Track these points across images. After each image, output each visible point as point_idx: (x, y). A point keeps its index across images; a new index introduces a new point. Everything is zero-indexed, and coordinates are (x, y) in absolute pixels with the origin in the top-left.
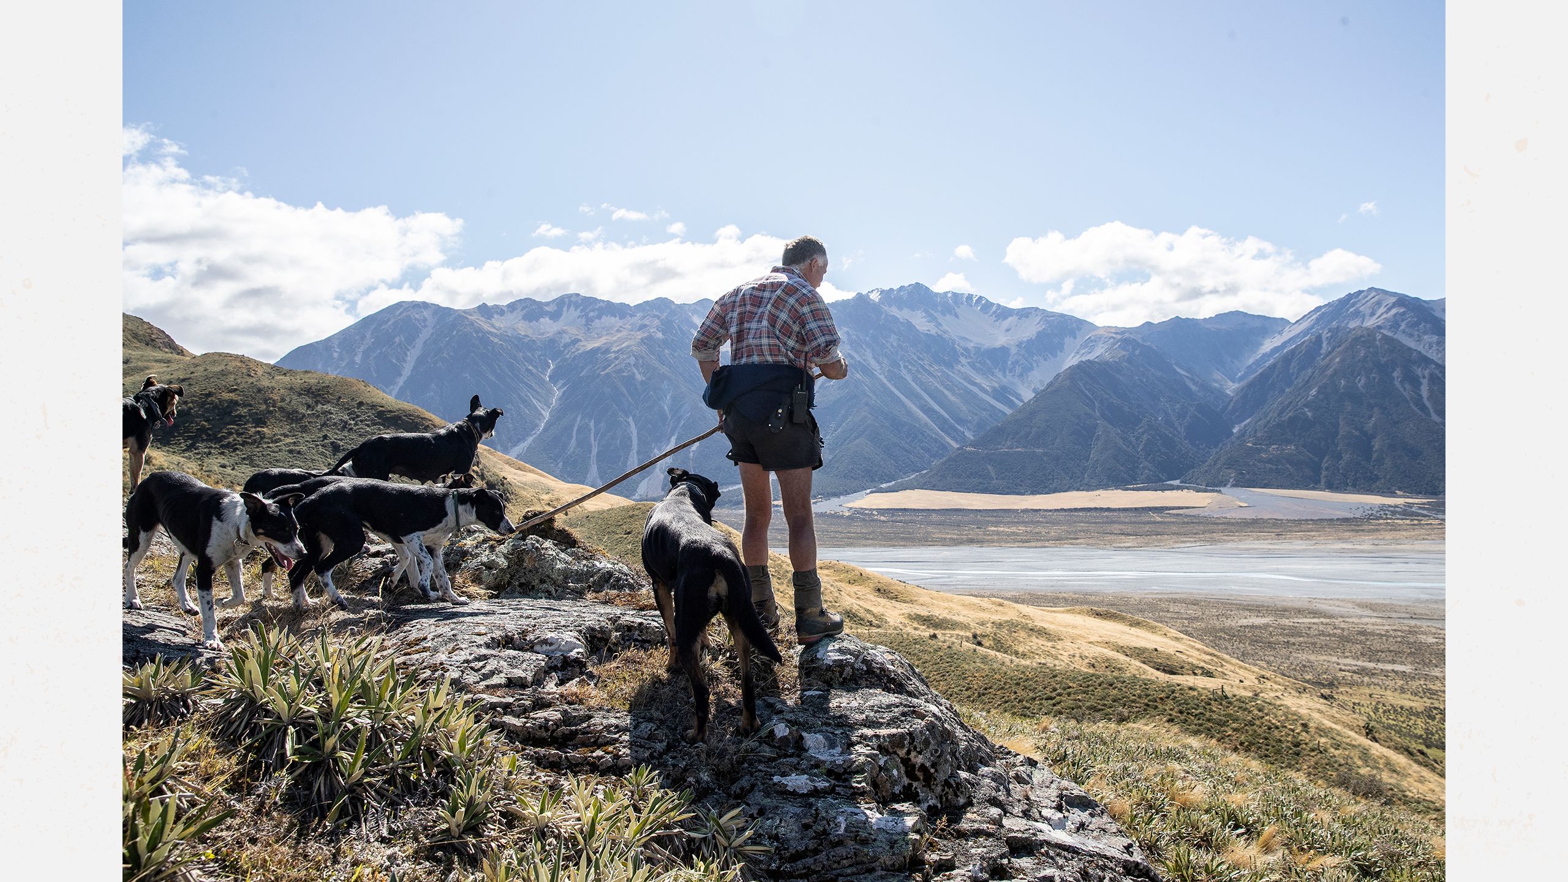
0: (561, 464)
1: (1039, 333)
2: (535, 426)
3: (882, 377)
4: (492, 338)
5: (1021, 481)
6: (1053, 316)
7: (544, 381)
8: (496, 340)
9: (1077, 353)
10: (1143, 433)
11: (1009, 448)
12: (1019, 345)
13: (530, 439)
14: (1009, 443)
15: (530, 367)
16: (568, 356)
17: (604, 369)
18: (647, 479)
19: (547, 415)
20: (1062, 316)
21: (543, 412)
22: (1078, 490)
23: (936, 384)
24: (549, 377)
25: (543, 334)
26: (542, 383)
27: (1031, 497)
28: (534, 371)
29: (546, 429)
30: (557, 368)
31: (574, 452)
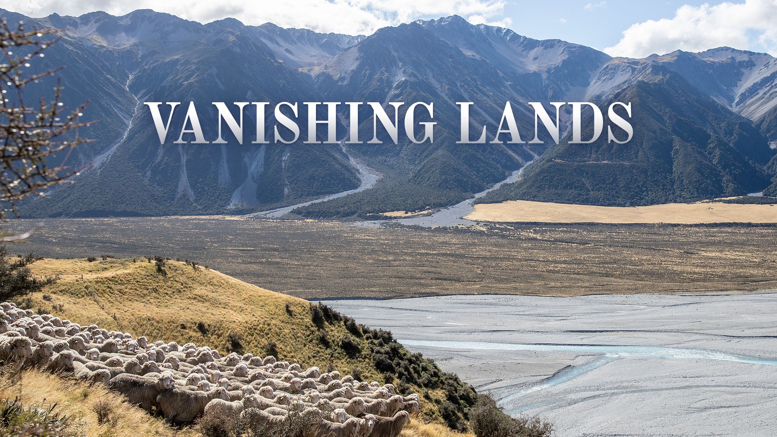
0: (149, 174)
1: (564, 61)
2: (119, 135)
3: (443, 95)
4: (66, 45)
5: (617, 192)
6: (575, 47)
7: (124, 90)
8: (71, 48)
9: (599, 79)
10: (714, 148)
11: (597, 160)
12: (549, 71)
13: (114, 148)
14: (594, 156)
15: (108, 76)
16: (146, 67)
17: (187, 78)
18: (240, 188)
19: (130, 125)
20: (582, 47)
21: (125, 120)
22: (675, 202)
23: (490, 103)
24: (130, 87)
25: (118, 46)
26: (122, 91)
27: (631, 208)
28: (113, 80)
29: (130, 138)
30: (137, 78)
31: (162, 161)
